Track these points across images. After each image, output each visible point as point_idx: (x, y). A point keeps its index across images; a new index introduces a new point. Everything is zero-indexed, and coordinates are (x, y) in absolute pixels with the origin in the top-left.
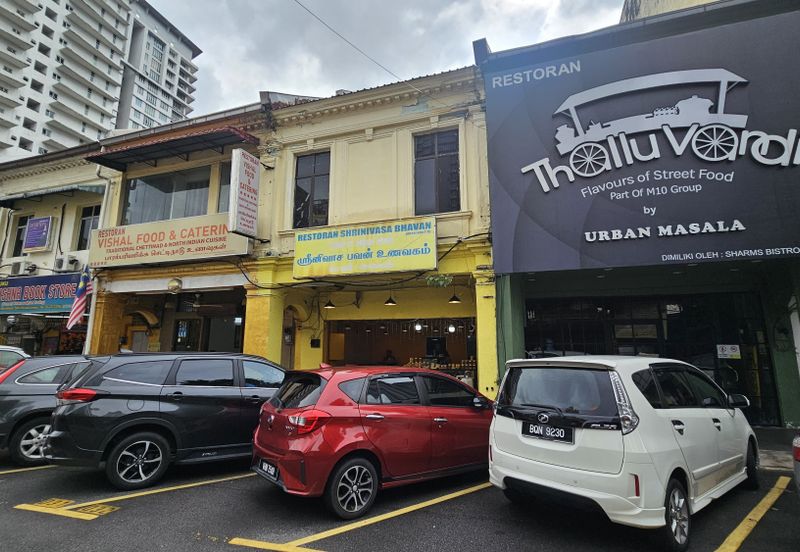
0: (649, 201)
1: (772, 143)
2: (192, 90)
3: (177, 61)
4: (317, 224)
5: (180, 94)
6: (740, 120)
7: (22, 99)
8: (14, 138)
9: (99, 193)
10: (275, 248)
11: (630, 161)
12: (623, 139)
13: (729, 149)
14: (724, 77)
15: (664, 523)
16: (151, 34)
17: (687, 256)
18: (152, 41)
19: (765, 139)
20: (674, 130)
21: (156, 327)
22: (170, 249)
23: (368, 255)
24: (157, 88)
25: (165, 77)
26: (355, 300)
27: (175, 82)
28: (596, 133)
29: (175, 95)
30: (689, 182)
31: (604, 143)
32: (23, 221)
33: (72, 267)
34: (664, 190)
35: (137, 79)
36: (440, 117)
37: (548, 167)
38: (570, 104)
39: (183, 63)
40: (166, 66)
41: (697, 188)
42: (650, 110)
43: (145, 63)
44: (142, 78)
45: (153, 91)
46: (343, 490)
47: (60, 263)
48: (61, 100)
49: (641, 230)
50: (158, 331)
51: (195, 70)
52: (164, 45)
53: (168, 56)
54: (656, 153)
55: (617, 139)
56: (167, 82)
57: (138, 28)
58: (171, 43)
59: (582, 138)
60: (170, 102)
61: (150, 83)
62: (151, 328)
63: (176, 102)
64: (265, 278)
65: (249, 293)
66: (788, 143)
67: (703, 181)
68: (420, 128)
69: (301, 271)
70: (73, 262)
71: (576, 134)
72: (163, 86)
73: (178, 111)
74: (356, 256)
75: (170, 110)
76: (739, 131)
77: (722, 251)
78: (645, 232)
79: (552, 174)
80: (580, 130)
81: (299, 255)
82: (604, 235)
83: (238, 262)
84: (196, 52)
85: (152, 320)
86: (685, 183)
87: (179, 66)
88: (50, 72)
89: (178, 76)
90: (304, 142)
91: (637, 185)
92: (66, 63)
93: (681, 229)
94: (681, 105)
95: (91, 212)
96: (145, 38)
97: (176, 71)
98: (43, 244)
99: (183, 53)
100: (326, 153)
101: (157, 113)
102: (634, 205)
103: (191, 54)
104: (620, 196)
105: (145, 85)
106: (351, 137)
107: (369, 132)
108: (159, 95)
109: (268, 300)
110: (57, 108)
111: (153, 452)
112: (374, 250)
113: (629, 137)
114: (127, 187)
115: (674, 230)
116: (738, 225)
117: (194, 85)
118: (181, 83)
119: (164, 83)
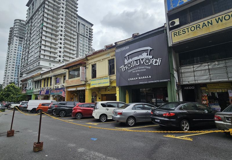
0: (138, 72)
1: (156, 61)
2: (92, 35)
3: (88, 29)
4: (95, 78)
5: (90, 37)
6: (151, 57)
7: (58, 47)
8: (58, 56)
9: (65, 73)
10: (89, 82)
11: (135, 65)
12: (134, 61)
13: (149, 62)
14: (149, 48)
15: (99, 118)
16: (82, 24)
17: (143, 83)
18: (82, 26)
19: (155, 60)
20: (142, 59)
21: (77, 96)
22: (74, 83)
23: (100, 84)
24: (84, 36)
25: (86, 33)
26: (105, 90)
27: (88, 34)
28: (130, 60)
29: (88, 37)
30: (144, 69)
31: (131, 62)
32: (56, 78)
33: (63, 87)
34: (140, 71)
35: (80, 36)
36: (112, 56)
37: (123, 67)
38: (127, 55)
39: (90, 29)
40: (86, 31)
41: (145, 70)
42: (138, 56)
43: (81, 32)
44: (81, 35)
45: (84, 37)
46: (77, 116)
47: (61, 86)
48: (65, 45)
49: (136, 78)
50: (77, 97)
51: (92, 30)
52: (85, 26)
53: (86, 28)
54: (139, 64)
55: (133, 61)
56: (86, 34)
57: (79, 23)
58: (87, 25)
59: (128, 61)
60: (88, 39)
61: (83, 36)
62: (76, 96)
63: (89, 39)
64: (88, 88)
65: (86, 90)
66: (158, 61)
67: (146, 69)
68: (109, 59)
69: (92, 87)
70: (63, 86)
71: (127, 61)
72: (86, 36)
73: (90, 41)
74: (99, 84)
75: (88, 41)
76: (151, 59)
77: (148, 82)
78: (137, 78)
79: (124, 68)
80: (128, 60)
81: (91, 84)
82: (131, 79)
83: (84, 85)
84: (92, 25)
85: (76, 95)
86: (143, 69)
87: (89, 30)
88: (63, 39)
89: (89, 32)
90: (92, 63)
91: (136, 70)
92: (66, 37)
93: (142, 78)
94: (143, 54)
95: (65, 76)
96: (81, 25)
97: (88, 31)
98: (59, 83)
99: (89, 26)
100: (96, 64)
101: (85, 43)
102: (136, 73)
103: (91, 26)
104: (134, 72)
105: (82, 37)
106: (99, 61)
107: (101, 60)
108: (85, 38)
109: (88, 91)
110: (65, 47)
111: (64, 113)
112: (101, 83)
113: (135, 61)
114: (69, 72)
115: (141, 78)
116: (150, 77)
117: (93, 34)
118: (90, 34)
119: (86, 35)
